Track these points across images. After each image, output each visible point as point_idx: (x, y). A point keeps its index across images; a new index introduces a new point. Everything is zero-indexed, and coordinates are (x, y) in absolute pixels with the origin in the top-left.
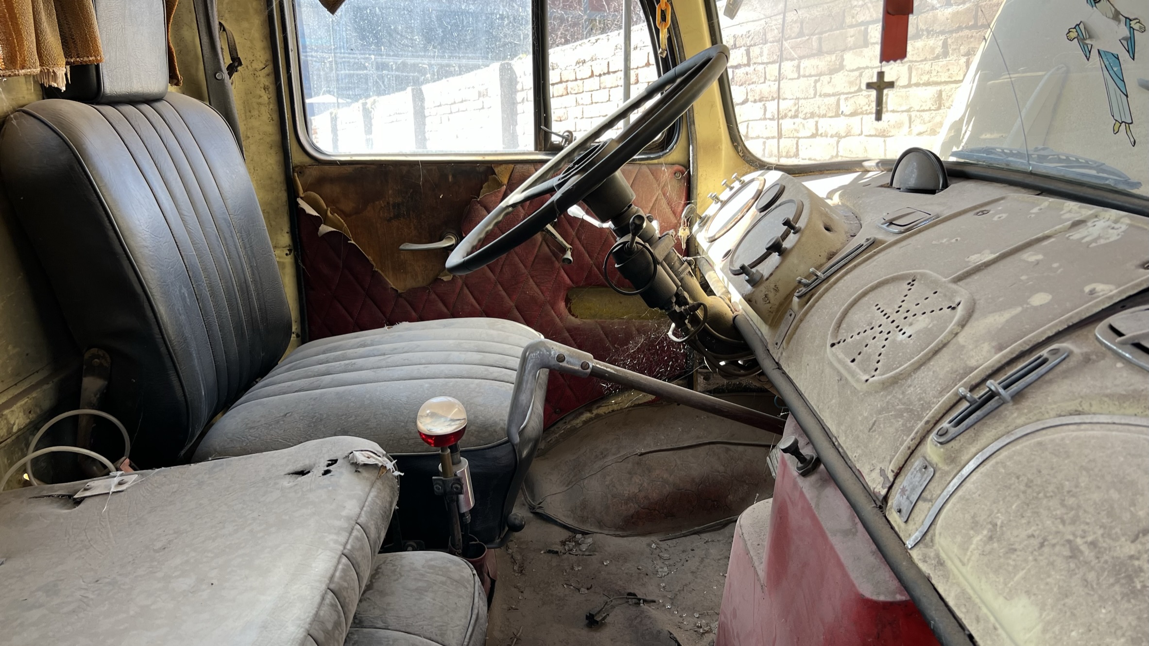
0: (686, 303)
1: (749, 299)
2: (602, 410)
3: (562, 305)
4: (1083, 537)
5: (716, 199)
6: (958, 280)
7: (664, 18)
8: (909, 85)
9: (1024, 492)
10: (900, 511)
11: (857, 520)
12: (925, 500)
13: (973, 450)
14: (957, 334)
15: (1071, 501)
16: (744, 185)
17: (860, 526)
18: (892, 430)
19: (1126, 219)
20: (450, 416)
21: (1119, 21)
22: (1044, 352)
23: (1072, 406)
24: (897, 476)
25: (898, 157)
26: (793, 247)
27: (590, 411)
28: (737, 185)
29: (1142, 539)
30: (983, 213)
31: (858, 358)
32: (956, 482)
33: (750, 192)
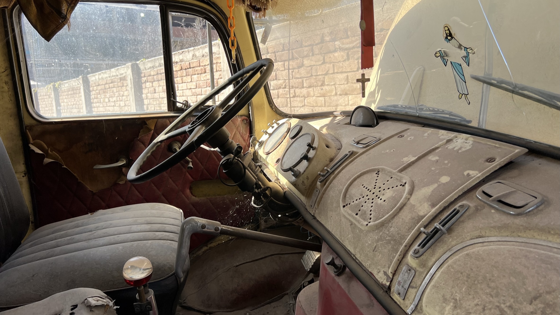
0: (261, 187)
1: (294, 184)
2: (212, 245)
3: (188, 191)
4: (504, 304)
5: (266, 133)
6: (401, 171)
7: (233, 45)
8: (334, 73)
9: (467, 281)
10: (399, 294)
11: (373, 298)
12: (413, 287)
13: (434, 260)
14: (409, 199)
15: (492, 285)
16: (279, 126)
17: (375, 301)
18: (386, 251)
19: (471, 139)
20: (143, 267)
21: (461, 49)
22: (457, 206)
23: (477, 233)
24: (394, 275)
25: (353, 110)
26: (314, 157)
27: (207, 246)
28: (275, 126)
29: (534, 302)
30: (402, 136)
31: (359, 213)
32: (428, 277)
33: (284, 129)
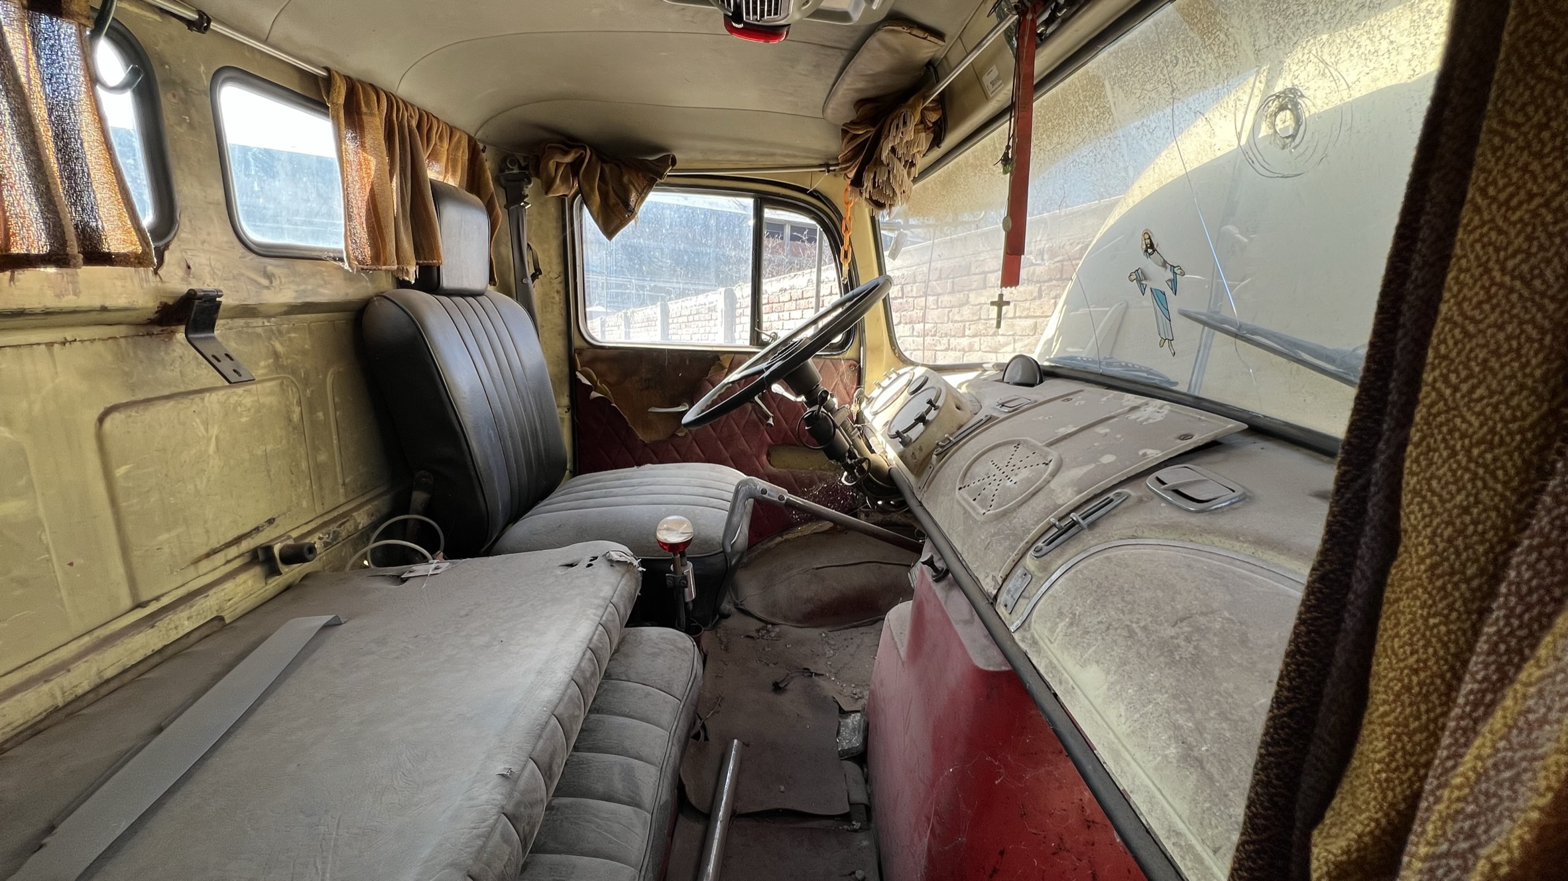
0: (856, 457)
1: (902, 456)
2: (790, 536)
3: (765, 457)
4: (1137, 623)
5: (879, 385)
6: (1050, 444)
7: (846, 256)
8: (1014, 317)
9: (1096, 591)
10: (1006, 606)
11: (974, 612)
12: (1025, 598)
13: (1060, 562)
14: (1049, 482)
15: (1129, 598)
16: (899, 376)
17: (976, 617)
18: (1001, 548)
19: (1167, 407)
20: (680, 531)
21: (1166, 268)
22: (1111, 495)
23: (1130, 532)
24: (1004, 581)
25: (1007, 362)
26: (933, 421)
27: (782, 536)
28: (894, 376)
29: (1179, 624)
30: (1068, 400)
31: (978, 498)
32: (1047, 584)
33: (903, 381)
